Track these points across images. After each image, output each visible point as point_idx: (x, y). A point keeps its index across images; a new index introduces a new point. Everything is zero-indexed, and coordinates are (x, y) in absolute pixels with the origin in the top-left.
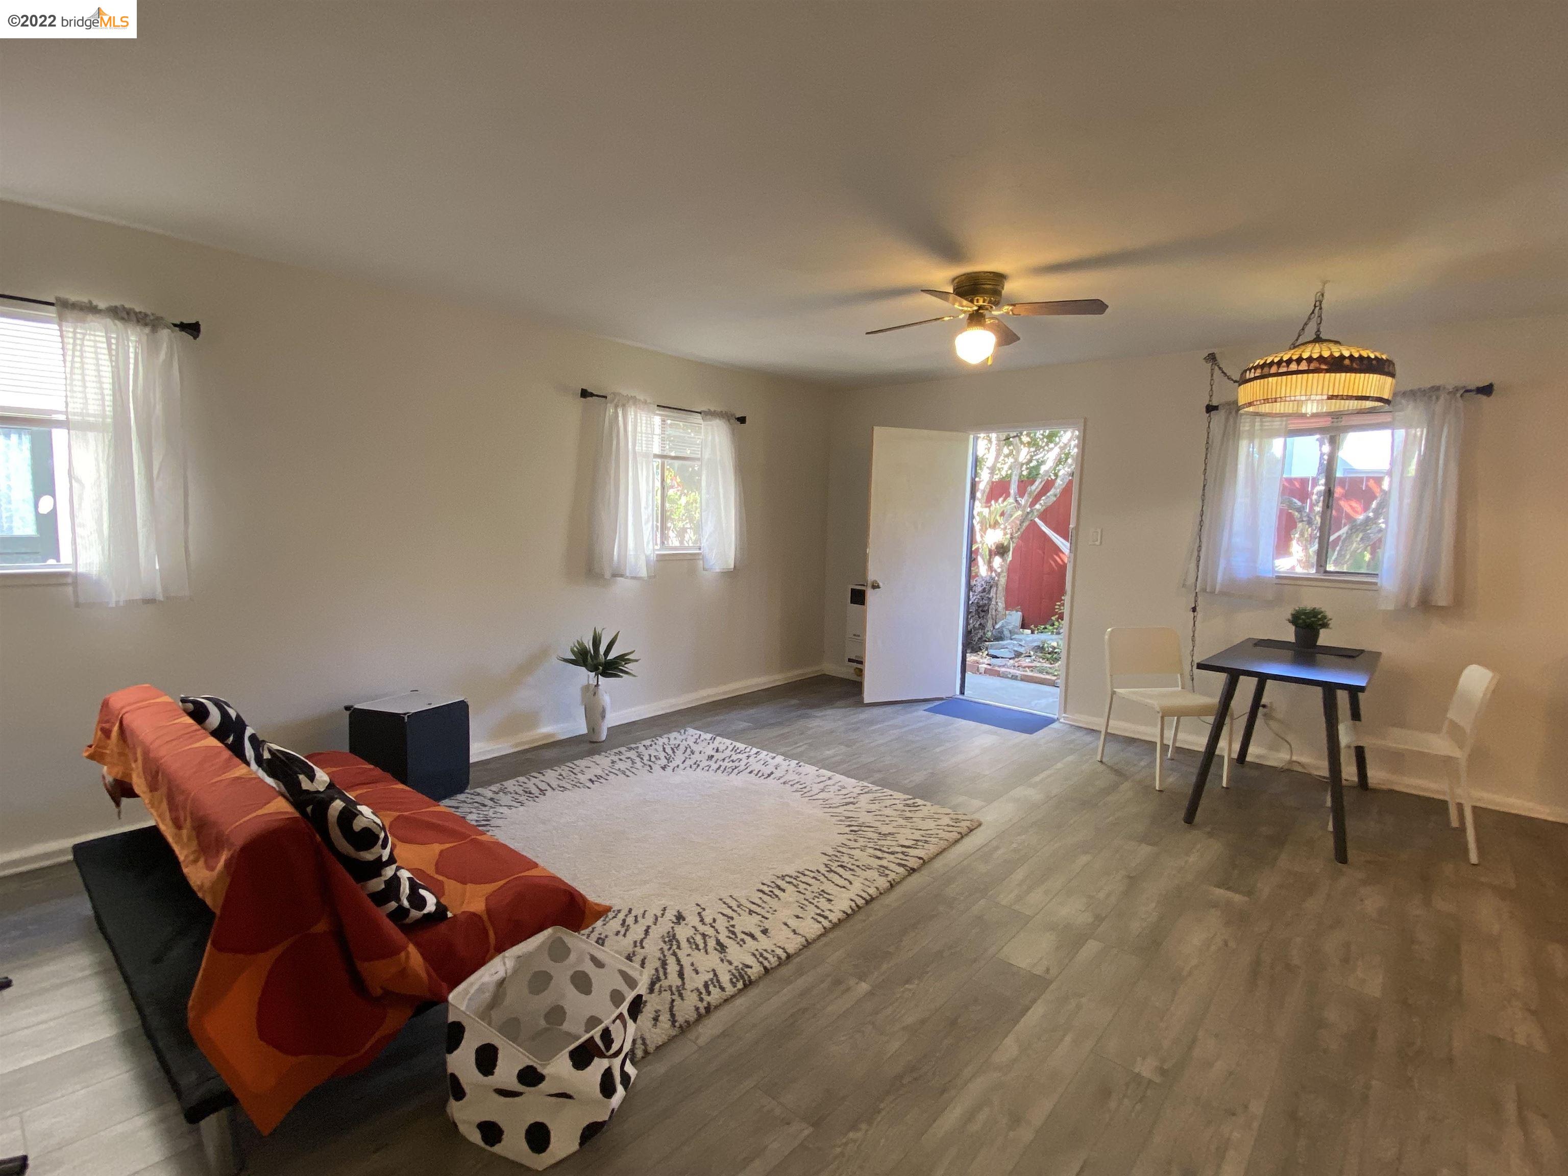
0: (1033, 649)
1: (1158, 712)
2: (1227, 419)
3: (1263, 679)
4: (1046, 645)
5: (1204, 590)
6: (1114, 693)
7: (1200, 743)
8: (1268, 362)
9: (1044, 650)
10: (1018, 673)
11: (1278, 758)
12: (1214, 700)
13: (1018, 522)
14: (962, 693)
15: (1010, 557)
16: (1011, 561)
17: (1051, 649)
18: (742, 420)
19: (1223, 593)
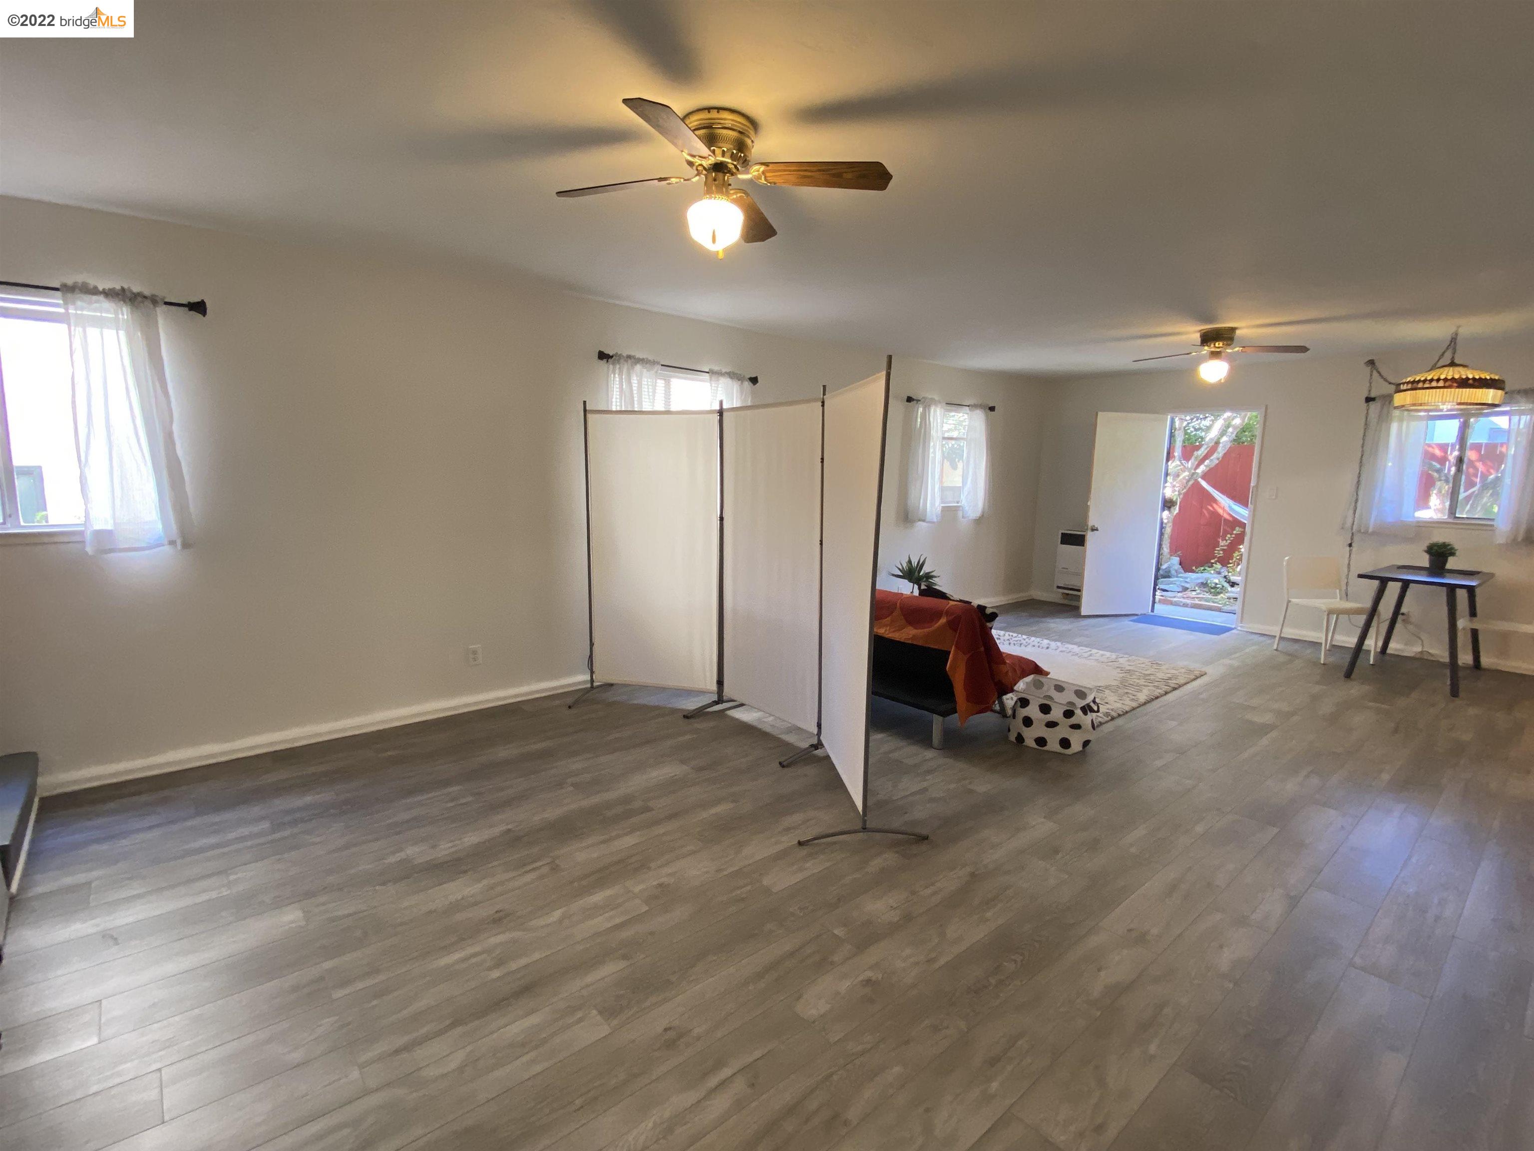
0: (1197, 585)
1: (1325, 611)
2: (1382, 408)
3: (1406, 584)
4: (1209, 582)
5: (1359, 531)
6: (1289, 602)
7: (1351, 641)
8: (1417, 380)
9: (1208, 586)
10: (1189, 601)
11: (1413, 650)
12: (1368, 604)
13: (1185, 481)
14: (1153, 610)
15: (1176, 510)
16: (1177, 513)
17: (1214, 585)
18: (992, 409)
19: (1373, 533)
